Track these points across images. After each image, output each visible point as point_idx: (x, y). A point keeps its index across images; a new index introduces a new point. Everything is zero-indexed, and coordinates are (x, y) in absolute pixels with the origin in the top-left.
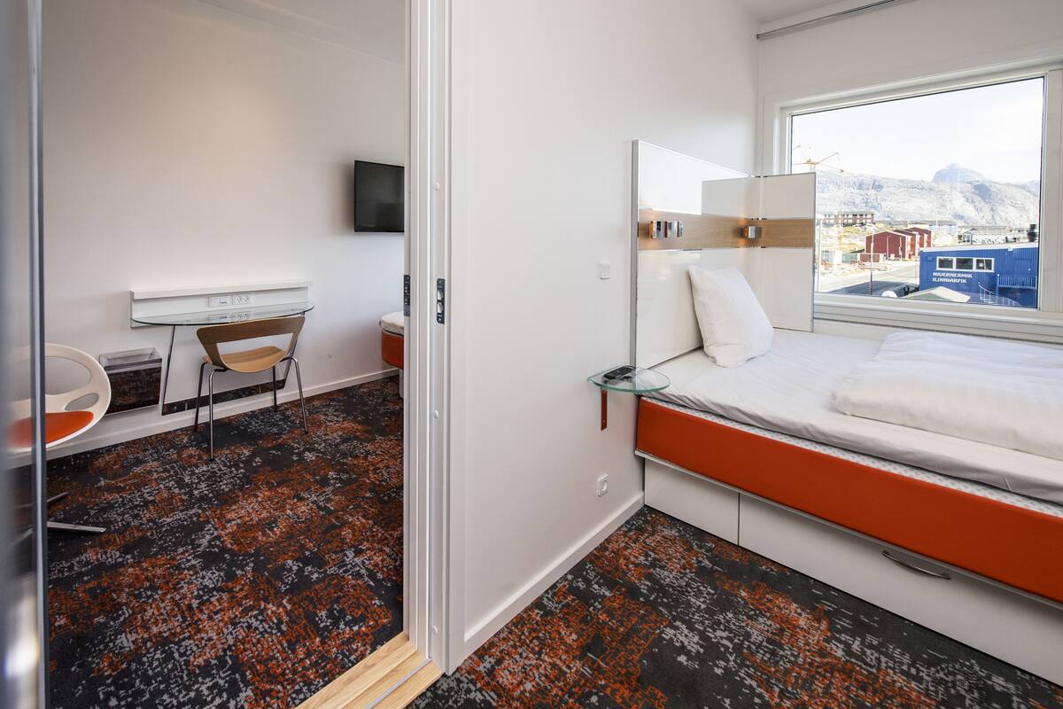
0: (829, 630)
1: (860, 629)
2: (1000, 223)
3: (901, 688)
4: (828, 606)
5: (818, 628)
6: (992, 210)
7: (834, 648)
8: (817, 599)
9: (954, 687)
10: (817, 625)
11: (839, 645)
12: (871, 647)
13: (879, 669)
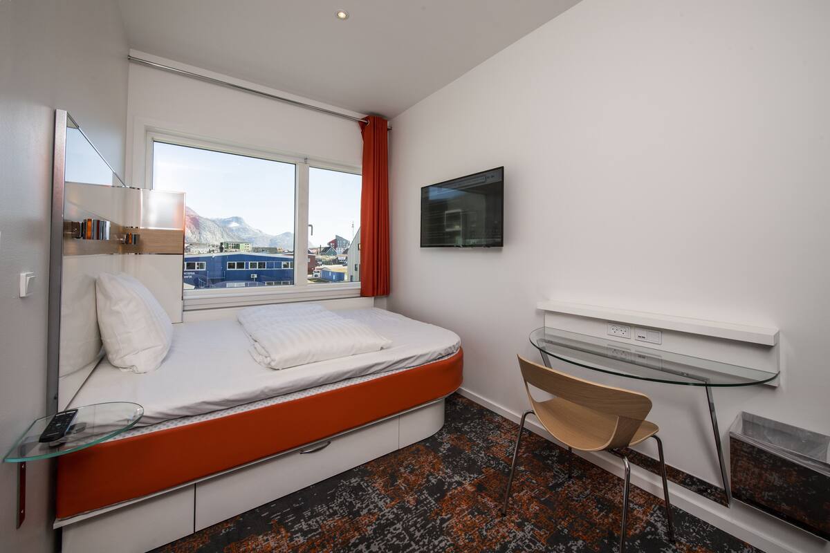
0: (287, 532)
1: (299, 514)
2: (203, 242)
3: (334, 526)
4: (276, 517)
5: (282, 537)
6: (199, 233)
7: (297, 539)
8: (268, 518)
9: (346, 501)
10: (280, 536)
11: (297, 535)
12: (310, 518)
13: (321, 527)
